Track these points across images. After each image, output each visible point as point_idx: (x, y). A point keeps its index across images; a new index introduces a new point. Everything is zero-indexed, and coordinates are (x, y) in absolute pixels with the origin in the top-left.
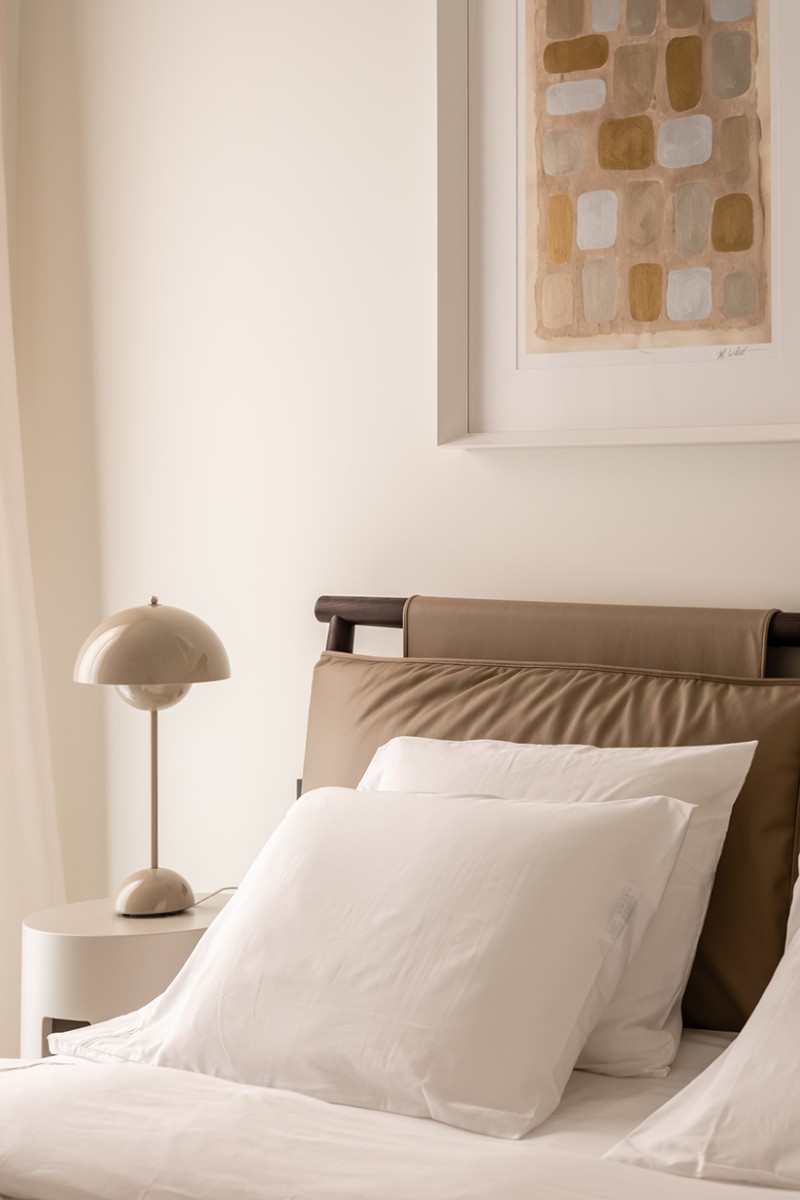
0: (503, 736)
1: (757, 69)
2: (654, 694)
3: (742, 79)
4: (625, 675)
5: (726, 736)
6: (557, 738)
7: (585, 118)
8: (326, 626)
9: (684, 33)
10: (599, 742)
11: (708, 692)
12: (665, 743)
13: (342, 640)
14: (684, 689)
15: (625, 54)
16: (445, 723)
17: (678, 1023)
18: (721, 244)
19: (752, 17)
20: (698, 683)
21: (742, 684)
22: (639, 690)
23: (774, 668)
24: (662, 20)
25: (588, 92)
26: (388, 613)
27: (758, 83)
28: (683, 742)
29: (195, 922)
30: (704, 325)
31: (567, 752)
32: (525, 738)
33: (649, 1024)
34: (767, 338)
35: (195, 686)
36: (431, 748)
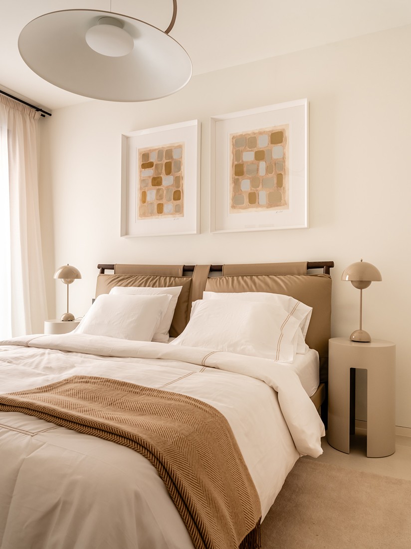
0: (135, 286)
1: (182, 167)
2: (162, 279)
3: (179, 169)
4: (157, 276)
5: (176, 285)
6: (145, 286)
7: (150, 177)
8: (99, 270)
9: (168, 161)
10: (153, 287)
11: (172, 279)
12: (165, 287)
13: (102, 272)
14: (168, 278)
15: (156, 165)
16: (124, 284)
17: (168, 335)
18: (175, 199)
19: (181, 158)
20: (171, 277)
21: (179, 277)
22: (160, 279)
23: (184, 275)
24: (164, 159)
25: (150, 172)
26: (111, 267)
27: (182, 170)
28: (168, 287)
29: (75, 321)
30: (171, 214)
31: (147, 288)
32: (139, 286)
33: (164, 334)
34: (183, 216)
35: (75, 280)
36: (122, 288)
